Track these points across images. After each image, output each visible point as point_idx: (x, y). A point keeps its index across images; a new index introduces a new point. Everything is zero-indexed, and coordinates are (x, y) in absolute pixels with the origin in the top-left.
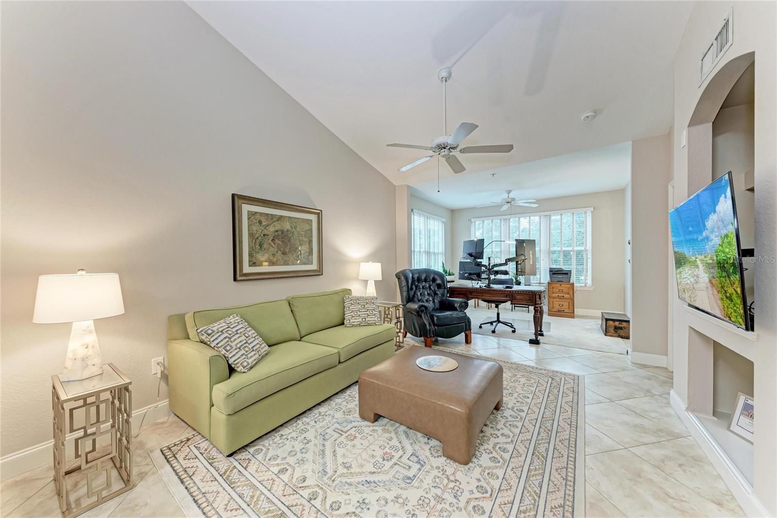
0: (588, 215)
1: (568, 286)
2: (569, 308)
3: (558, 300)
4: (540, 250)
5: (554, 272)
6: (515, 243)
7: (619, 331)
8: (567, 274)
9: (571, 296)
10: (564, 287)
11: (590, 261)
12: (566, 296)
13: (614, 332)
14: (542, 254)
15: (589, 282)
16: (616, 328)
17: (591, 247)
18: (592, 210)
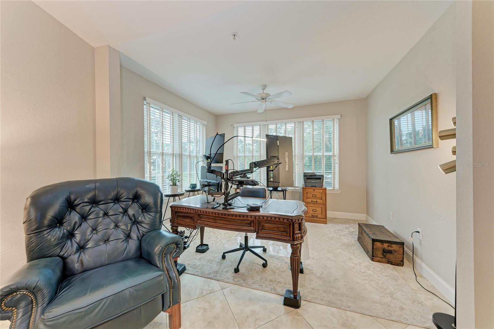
0: (335, 122)
1: (321, 191)
2: (322, 214)
3: (312, 205)
4: (295, 155)
5: (308, 177)
6: (265, 140)
7: (388, 255)
8: (320, 179)
9: (323, 201)
10: (318, 192)
11: (337, 166)
12: (319, 201)
13: (382, 257)
14: (296, 159)
15: (337, 186)
16: (385, 252)
17: (338, 152)
18: (340, 118)
